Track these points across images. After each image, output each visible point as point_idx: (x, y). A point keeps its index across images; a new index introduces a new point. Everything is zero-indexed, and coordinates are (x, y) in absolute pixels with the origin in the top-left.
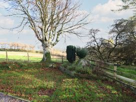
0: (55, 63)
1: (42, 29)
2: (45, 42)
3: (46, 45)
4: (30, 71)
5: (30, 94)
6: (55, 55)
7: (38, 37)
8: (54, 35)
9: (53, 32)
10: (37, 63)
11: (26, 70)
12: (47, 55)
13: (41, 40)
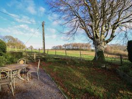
0: (110, 63)
1: (91, 27)
2: (97, 40)
3: (98, 42)
4: (81, 69)
5: (75, 95)
6: (113, 54)
7: (89, 36)
8: (108, 30)
9: (106, 26)
10: (89, 61)
11: (78, 68)
12: (100, 54)
13: (91, 38)
